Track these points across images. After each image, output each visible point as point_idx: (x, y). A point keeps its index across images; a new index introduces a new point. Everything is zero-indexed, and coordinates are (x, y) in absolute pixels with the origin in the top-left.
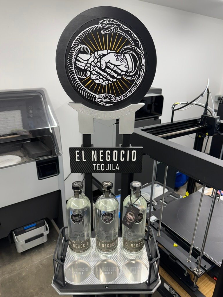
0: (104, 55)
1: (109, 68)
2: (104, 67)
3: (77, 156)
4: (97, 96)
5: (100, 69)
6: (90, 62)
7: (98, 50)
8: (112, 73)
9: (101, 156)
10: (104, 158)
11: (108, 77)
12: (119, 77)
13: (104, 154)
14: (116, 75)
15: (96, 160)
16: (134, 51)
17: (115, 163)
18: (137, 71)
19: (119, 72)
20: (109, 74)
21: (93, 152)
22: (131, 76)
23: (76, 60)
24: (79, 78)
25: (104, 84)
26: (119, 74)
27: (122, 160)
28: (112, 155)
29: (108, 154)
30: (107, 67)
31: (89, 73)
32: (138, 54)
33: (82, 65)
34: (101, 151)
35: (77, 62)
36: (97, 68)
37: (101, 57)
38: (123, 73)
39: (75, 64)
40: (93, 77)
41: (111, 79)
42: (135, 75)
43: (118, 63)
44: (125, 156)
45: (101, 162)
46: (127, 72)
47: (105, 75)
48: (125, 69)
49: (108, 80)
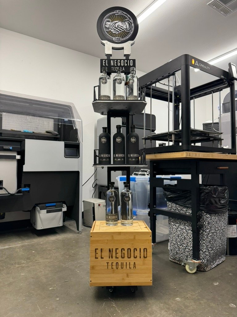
0: (117, 23)
1: (119, 27)
2: (117, 27)
3: (104, 63)
4: (114, 38)
5: (115, 27)
6: (111, 25)
7: (114, 21)
8: (120, 29)
9: (115, 63)
10: (117, 64)
11: (119, 31)
12: (123, 31)
13: (117, 62)
14: (122, 30)
15: (113, 65)
16: (129, 21)
17: (122, 67)
18: (131, 29)
19: (123, 29)
20: (119, 30)
21: (111, 61)
22: (128, 30)
23: (105, 24)
24: (106, 31)
25: (117, 33)
26: (123, 30)
27: (126, 65)
28: (120, 62)
29: (119, 62)
30: (118, 27)
31: (110, 29)
32: (130, 22)
33: (107, 26)
34: (115, 61)
35: (106, 25)
36: (114, 27)
37: (115, 23)
38: (124, 29)
39: (105, 26)
40: (112, 31)
41: (120, 32)
42: (130, 30)
43: (122, 25)
44: (127, 63)
45: (116, 66)
46: (126, 29)
47: (117, 30)
48: (126, 28)
49: (119, 32)
